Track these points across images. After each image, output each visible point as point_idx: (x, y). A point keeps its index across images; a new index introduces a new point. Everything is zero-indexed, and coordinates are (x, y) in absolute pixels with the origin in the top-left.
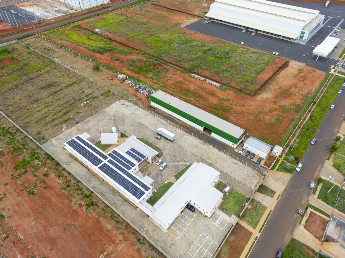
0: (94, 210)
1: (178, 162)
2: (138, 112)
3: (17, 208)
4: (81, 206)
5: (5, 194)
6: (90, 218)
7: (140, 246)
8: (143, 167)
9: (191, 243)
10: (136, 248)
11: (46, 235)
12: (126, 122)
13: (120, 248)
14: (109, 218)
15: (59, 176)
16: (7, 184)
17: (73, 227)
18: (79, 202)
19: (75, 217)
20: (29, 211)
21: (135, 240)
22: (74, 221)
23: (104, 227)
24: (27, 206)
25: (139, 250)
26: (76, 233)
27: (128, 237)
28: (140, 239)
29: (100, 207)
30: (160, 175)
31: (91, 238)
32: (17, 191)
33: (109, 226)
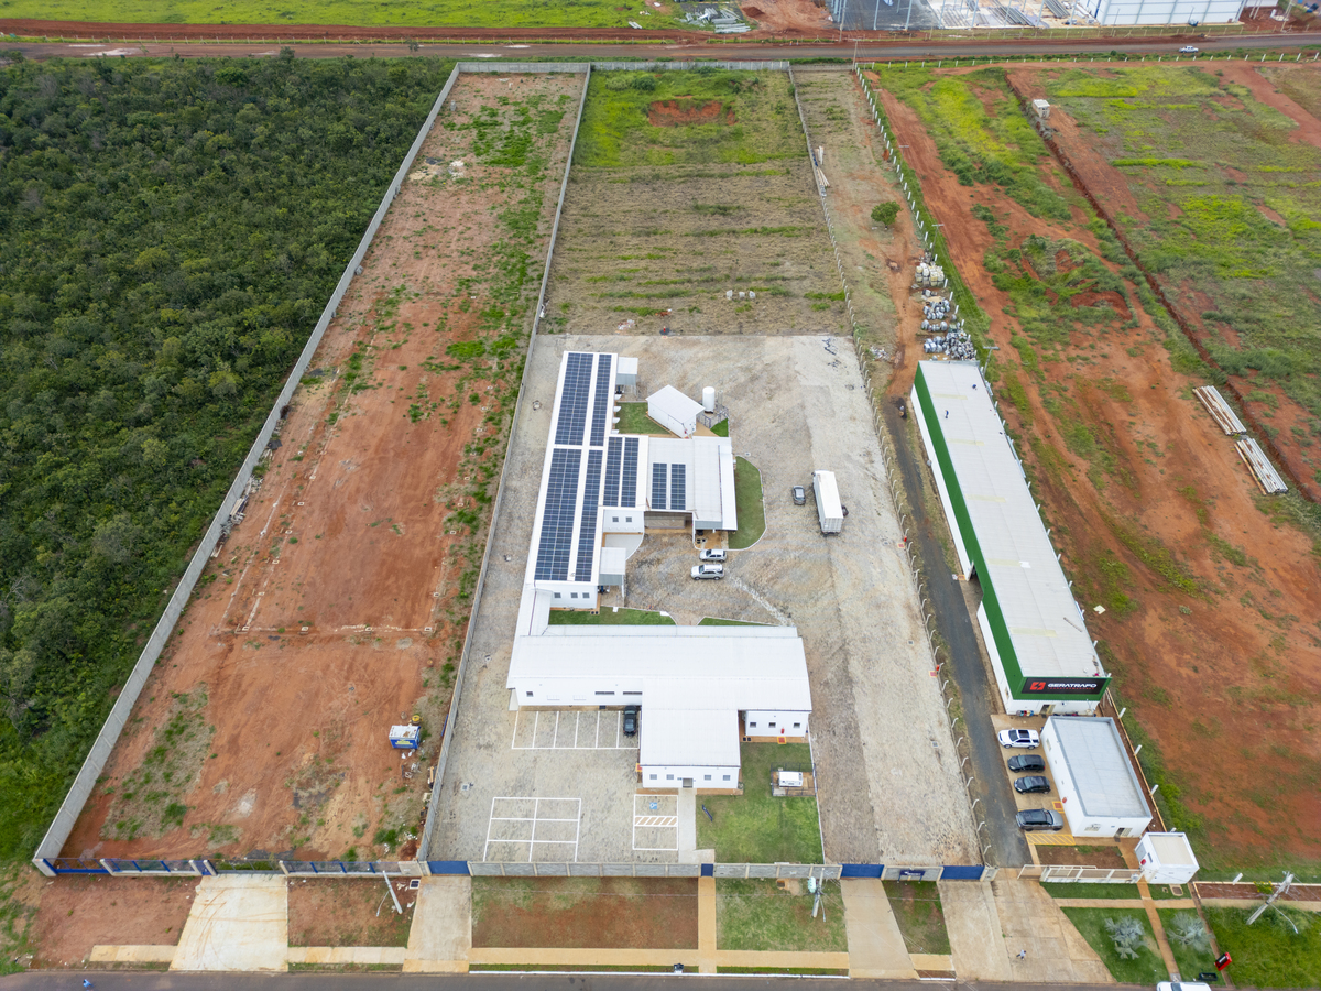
0: (460, 533)
1: (765, 594)
2: (841, 396)
3: (365, 422)
4: (450, 506)
5: (380, 385)
6: (433, 541)
7: (436, 680)
8: (664, 535)
9: (528, 787)
10: (425, 676)
11: (343, 506)
12: (776, 401)
13: (403, 647)
14: (462, 573)
15: (490, 419)
16: (404, 368)
17: (391, 530)
18: (455, 497)
19: (417, 517)
20: (374, 442)
21: (443, 662)
22: (406, 523)
23: (430, 582)
24: (380, 432)
25: (426, 685)
26: (381, 545)
27: (440, 644)
28: (452, 669)
29: (476, 538)
30: (673, 586)
31: (388, 578)
32: (402, 393)
33: (440, 587)
